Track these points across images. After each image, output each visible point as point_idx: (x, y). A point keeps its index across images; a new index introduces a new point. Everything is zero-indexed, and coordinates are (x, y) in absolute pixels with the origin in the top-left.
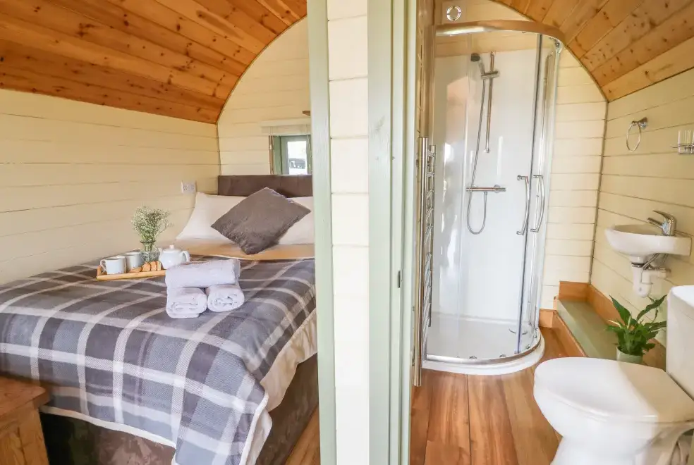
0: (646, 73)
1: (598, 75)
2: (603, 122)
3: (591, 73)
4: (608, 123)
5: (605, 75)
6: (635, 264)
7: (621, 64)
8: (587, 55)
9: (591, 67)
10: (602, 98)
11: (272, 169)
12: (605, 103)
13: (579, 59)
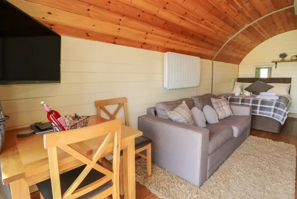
11: (256, 76)
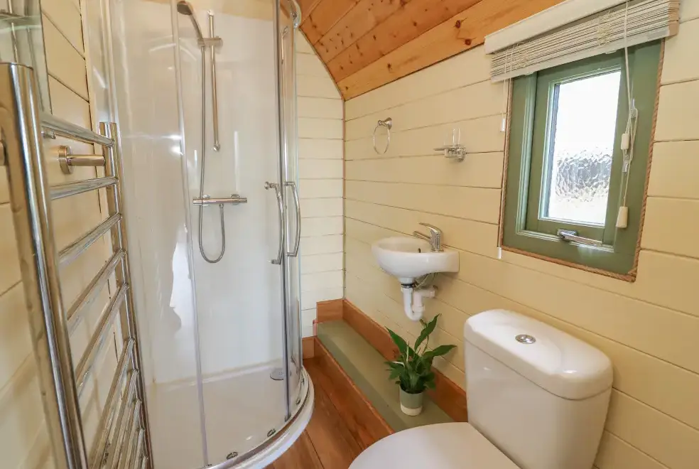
0: (389, 66)
1: (335, 67)
2: (341, 123)
3: (326, 65)
4: (347, 123)
5: (342, 68)
6: (405, 285)
7: (361, 54)
8: (323, 40)
9: (327, 57)
10: (338, 95)
12: (341, 102)
13: (313, 46)
